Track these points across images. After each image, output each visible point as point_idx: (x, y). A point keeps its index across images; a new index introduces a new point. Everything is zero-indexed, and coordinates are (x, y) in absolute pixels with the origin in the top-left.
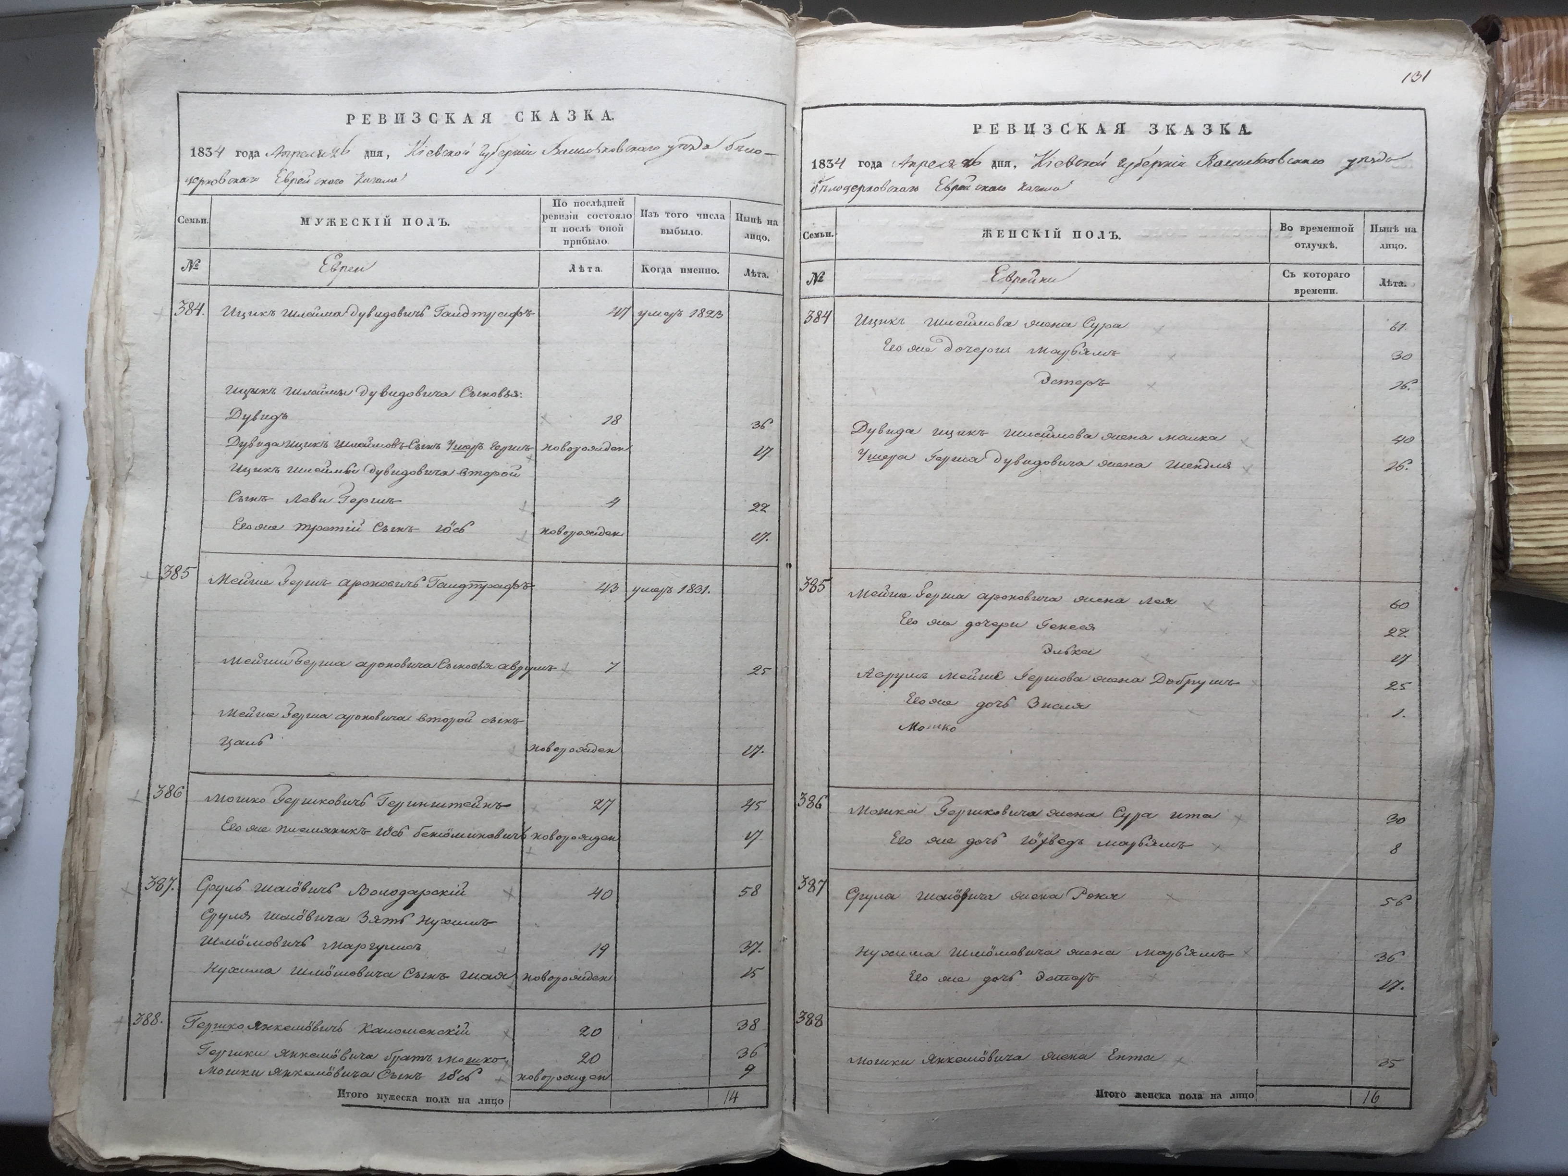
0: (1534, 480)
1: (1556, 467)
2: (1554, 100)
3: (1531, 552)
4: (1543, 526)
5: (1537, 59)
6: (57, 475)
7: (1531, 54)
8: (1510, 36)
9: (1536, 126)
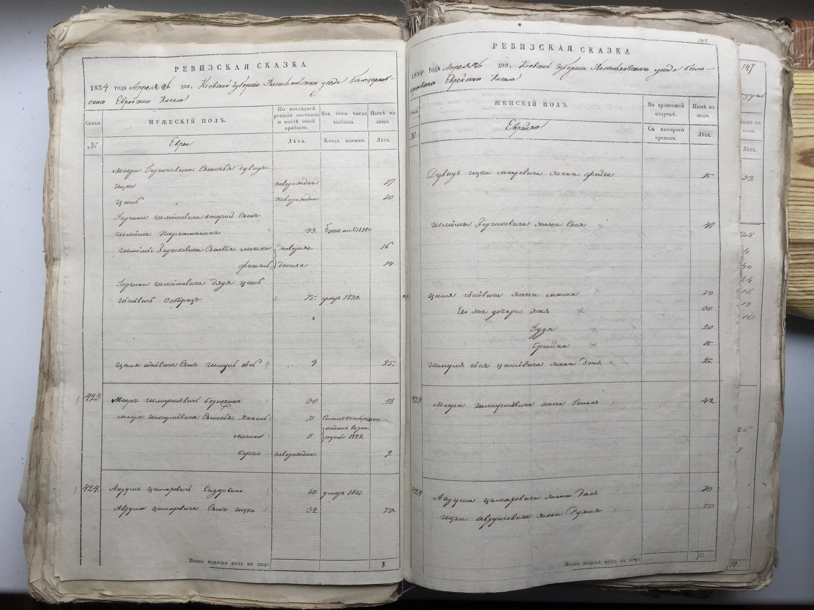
1: (810, 250)
3: (797, 293)
4: (803, 280)
5: (808, 42)
7: (805, 39)
8: (796, 28)
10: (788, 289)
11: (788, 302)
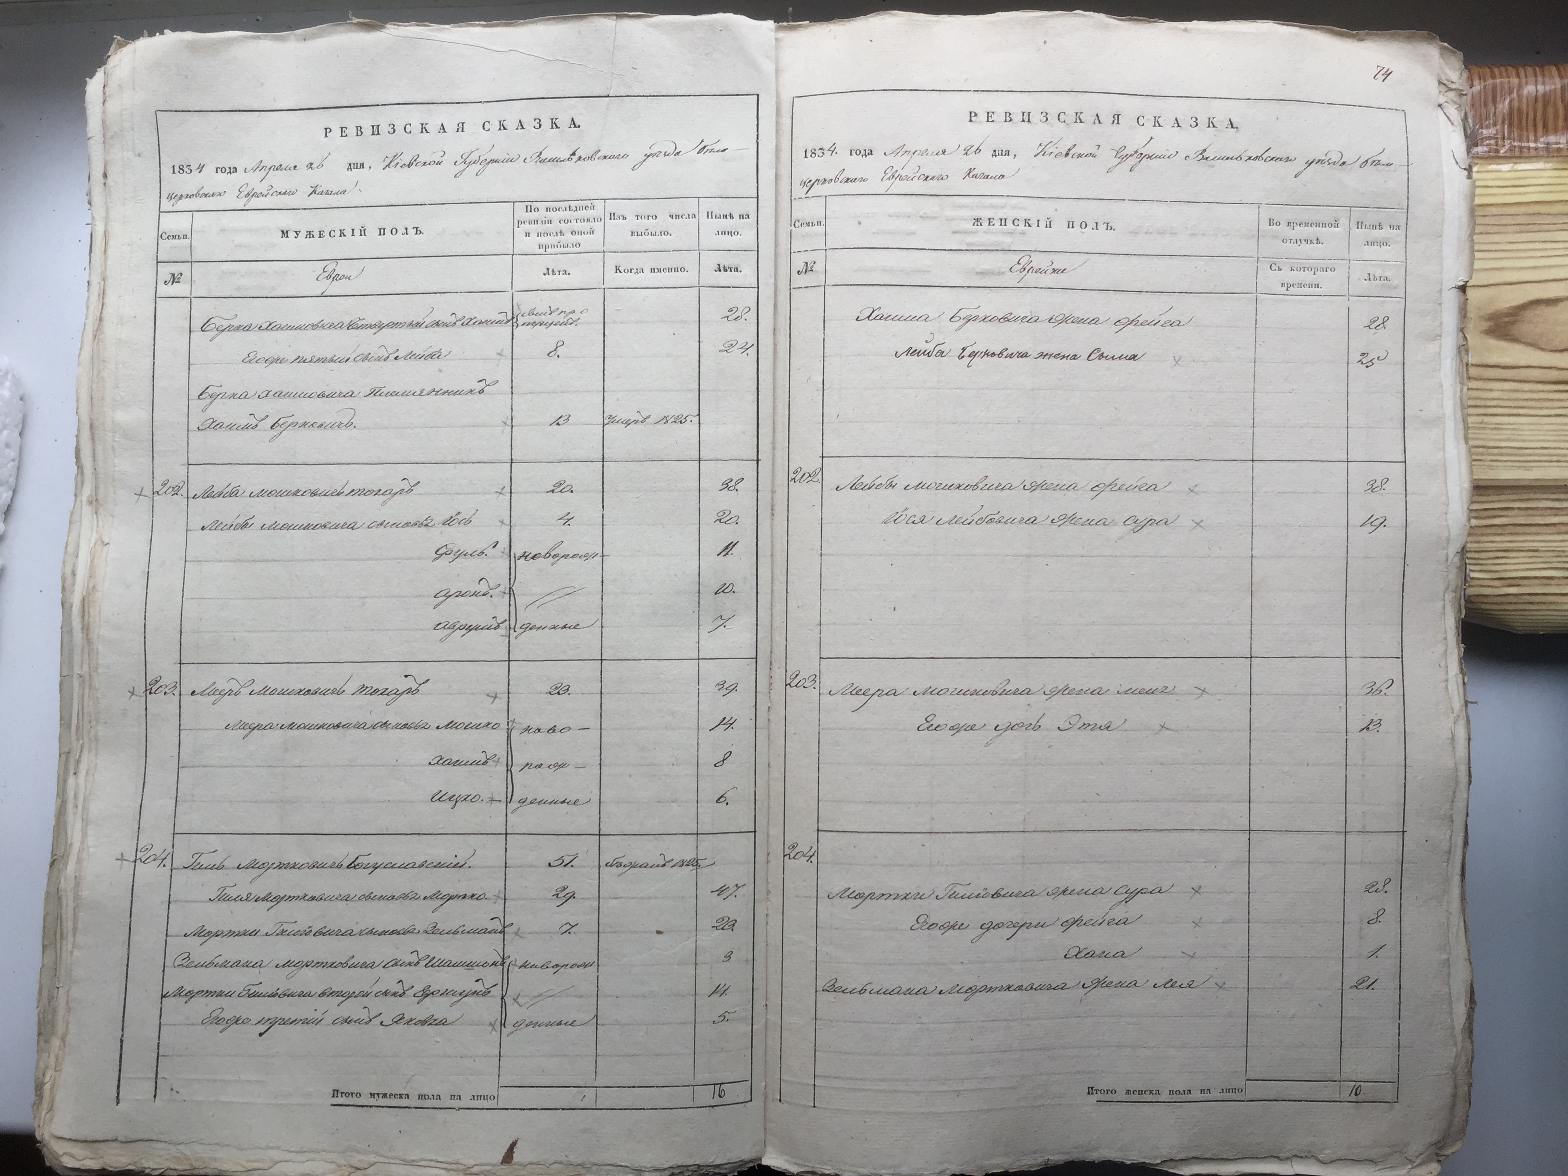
0: (1491, 513)
1: (1511, 501)
2: (1515, 147)
3: (1486, 583)
4: (1498, 558)
5: (1500, 106)
6: (19, 468)
7: (1495, 102)
8: (1475, 83)
9: (1498, 171)
10: (1469, 575)
11: (1469, 600)
